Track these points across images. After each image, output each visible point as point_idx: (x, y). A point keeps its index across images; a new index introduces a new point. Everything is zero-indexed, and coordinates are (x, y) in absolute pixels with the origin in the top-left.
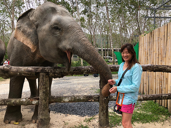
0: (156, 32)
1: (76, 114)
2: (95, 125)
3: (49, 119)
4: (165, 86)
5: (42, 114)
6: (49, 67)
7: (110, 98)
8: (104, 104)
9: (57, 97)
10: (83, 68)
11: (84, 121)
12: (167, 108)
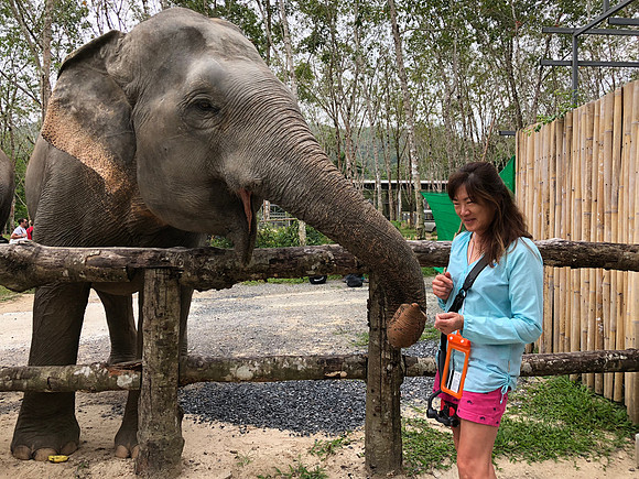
0: (579, 119)
1: (282, 425)
2: (352, 467)
3: (180, 443)
4: (615, 320)
5: (152, 424)
6: (179, 250)
7: (406, 366)
8: (385, 388)
9: (210, 361)
10: (305, 254)
11: (311, 452)
12: (622, 403)
